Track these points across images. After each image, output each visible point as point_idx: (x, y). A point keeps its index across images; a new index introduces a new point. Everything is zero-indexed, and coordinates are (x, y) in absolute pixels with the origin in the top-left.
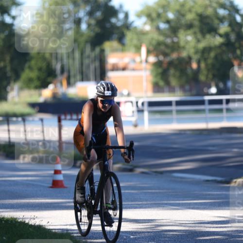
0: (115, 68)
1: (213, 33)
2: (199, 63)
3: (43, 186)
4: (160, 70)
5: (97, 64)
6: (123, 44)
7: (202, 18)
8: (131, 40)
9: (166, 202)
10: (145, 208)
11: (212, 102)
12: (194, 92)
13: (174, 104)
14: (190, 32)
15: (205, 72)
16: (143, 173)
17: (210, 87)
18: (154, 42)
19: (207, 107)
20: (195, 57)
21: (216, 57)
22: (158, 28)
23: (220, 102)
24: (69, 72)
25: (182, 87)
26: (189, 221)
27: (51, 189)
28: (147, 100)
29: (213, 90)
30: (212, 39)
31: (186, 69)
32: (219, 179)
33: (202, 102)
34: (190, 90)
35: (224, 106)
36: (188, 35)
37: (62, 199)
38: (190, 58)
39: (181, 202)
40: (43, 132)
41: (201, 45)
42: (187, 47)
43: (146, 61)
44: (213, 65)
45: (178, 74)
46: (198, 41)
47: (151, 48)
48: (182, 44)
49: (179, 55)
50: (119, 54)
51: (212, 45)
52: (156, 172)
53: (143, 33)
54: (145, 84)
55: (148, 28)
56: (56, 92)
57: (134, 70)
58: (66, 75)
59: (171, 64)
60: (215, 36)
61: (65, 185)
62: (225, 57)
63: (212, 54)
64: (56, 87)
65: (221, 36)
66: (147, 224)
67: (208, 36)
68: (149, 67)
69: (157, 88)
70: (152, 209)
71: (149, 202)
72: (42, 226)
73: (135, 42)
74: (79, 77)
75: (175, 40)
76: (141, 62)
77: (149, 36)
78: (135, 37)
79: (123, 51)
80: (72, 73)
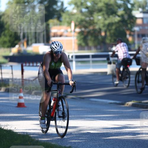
0: (55, 35)
1: (114, 15)
2: (106, 32)
3: (12, 106)
4: (82, 37)
5: (45, 33)
6: (60, 21)
7: (108, 6)
8: (65, 18)
9: (86, 116)
10: (74, 119)
12: (103, 50)
13: (91, 57)
14: (100, 14)
15: (109, 38)
16: (72, 98)
17: (112, 47)
18: (79, 20)
20: (103, 29)
21: (116, 29)
22: (81, 12)
24: (28, 37)
25: (96, 47)
26: (100, 127)
27: (17, 108)
28: (74, 54)
30: (114, 18)
31: (98, 36)
32: (118, 102)
34: (100, 49)
36: (99, 16)
37: (24, 114)
38: (100, 29)
39: (95, 116)
40: (12, 73)
41: (107, 22)
42: (99, 22)
43: (74, 31)
44: (114, 34)
45: (93, 39)
46: (105, 19)
47: (77, 23)
48: (96, 21)
49: (93, 28)
50: (58, 27)
51: (113, 21)
52: (80, 98)
53: (72, 14)
54: (73, 45)
55: (75, 11)
56: (20, 49)
57: (67, 36)
58: (26, 39)
59: (89, 32)
60: (115, 16)
61: (25, 106)
62: (121, 29)
63: (114, 27)
64: (20, 46)
65: (119, 16)
66: (74, 129)
67: (111, 16)
68: (76, 35)
69: (80, 47)
70: (78, 120)
71: (76, 116)
72: (12, 130)
73: (67, 20)
74: (34, 40)
75: (92, 18)
76: (71, 32)
77: (76, 16)
78: (67, 17)
79: (60, 25)
80: (30, 38)
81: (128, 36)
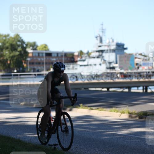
1: (16, 51)
2: (10, 61)
7: (12, 45)
11: (14, 75)
13: (1, 76)
14: (7, 50)
15: (12, 65)
17: (14, 70)
19: (13, 77)
20: (9, 59)
21: (16, 59)
23: (17, 75)
25: (4, 70)
29: (15, 71)
31: (6, 63)
33: (11, 75)
34: (7, 71)
35: (19, 77)
38: (7, 60)
41: (11, 55)
42: (6, 55)
45: (3, 65)
48: (4, 54)
49: (3, 58)
51: (15, 55)
62: (20, 59)
63: (15, 58)
65: (18, 52)
67: (14, 52)
75: (2, 53)
81: (24, 64)
